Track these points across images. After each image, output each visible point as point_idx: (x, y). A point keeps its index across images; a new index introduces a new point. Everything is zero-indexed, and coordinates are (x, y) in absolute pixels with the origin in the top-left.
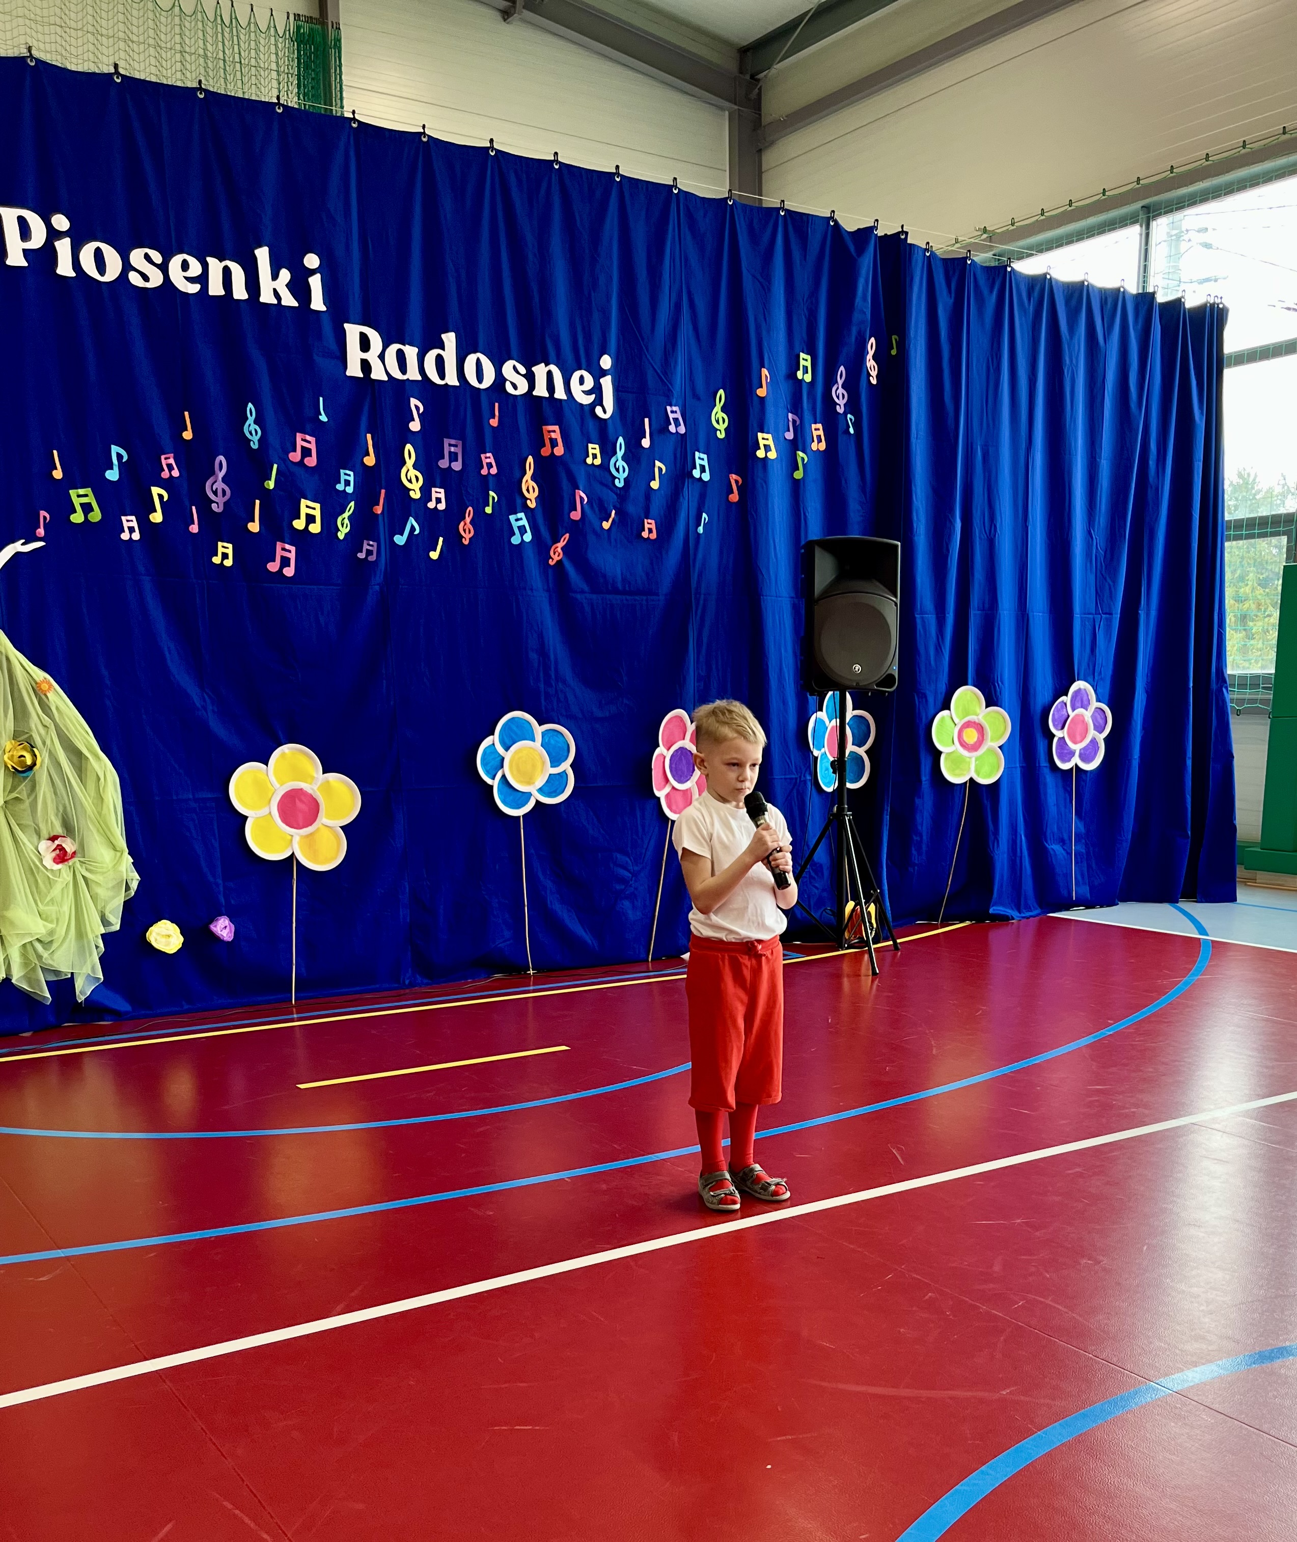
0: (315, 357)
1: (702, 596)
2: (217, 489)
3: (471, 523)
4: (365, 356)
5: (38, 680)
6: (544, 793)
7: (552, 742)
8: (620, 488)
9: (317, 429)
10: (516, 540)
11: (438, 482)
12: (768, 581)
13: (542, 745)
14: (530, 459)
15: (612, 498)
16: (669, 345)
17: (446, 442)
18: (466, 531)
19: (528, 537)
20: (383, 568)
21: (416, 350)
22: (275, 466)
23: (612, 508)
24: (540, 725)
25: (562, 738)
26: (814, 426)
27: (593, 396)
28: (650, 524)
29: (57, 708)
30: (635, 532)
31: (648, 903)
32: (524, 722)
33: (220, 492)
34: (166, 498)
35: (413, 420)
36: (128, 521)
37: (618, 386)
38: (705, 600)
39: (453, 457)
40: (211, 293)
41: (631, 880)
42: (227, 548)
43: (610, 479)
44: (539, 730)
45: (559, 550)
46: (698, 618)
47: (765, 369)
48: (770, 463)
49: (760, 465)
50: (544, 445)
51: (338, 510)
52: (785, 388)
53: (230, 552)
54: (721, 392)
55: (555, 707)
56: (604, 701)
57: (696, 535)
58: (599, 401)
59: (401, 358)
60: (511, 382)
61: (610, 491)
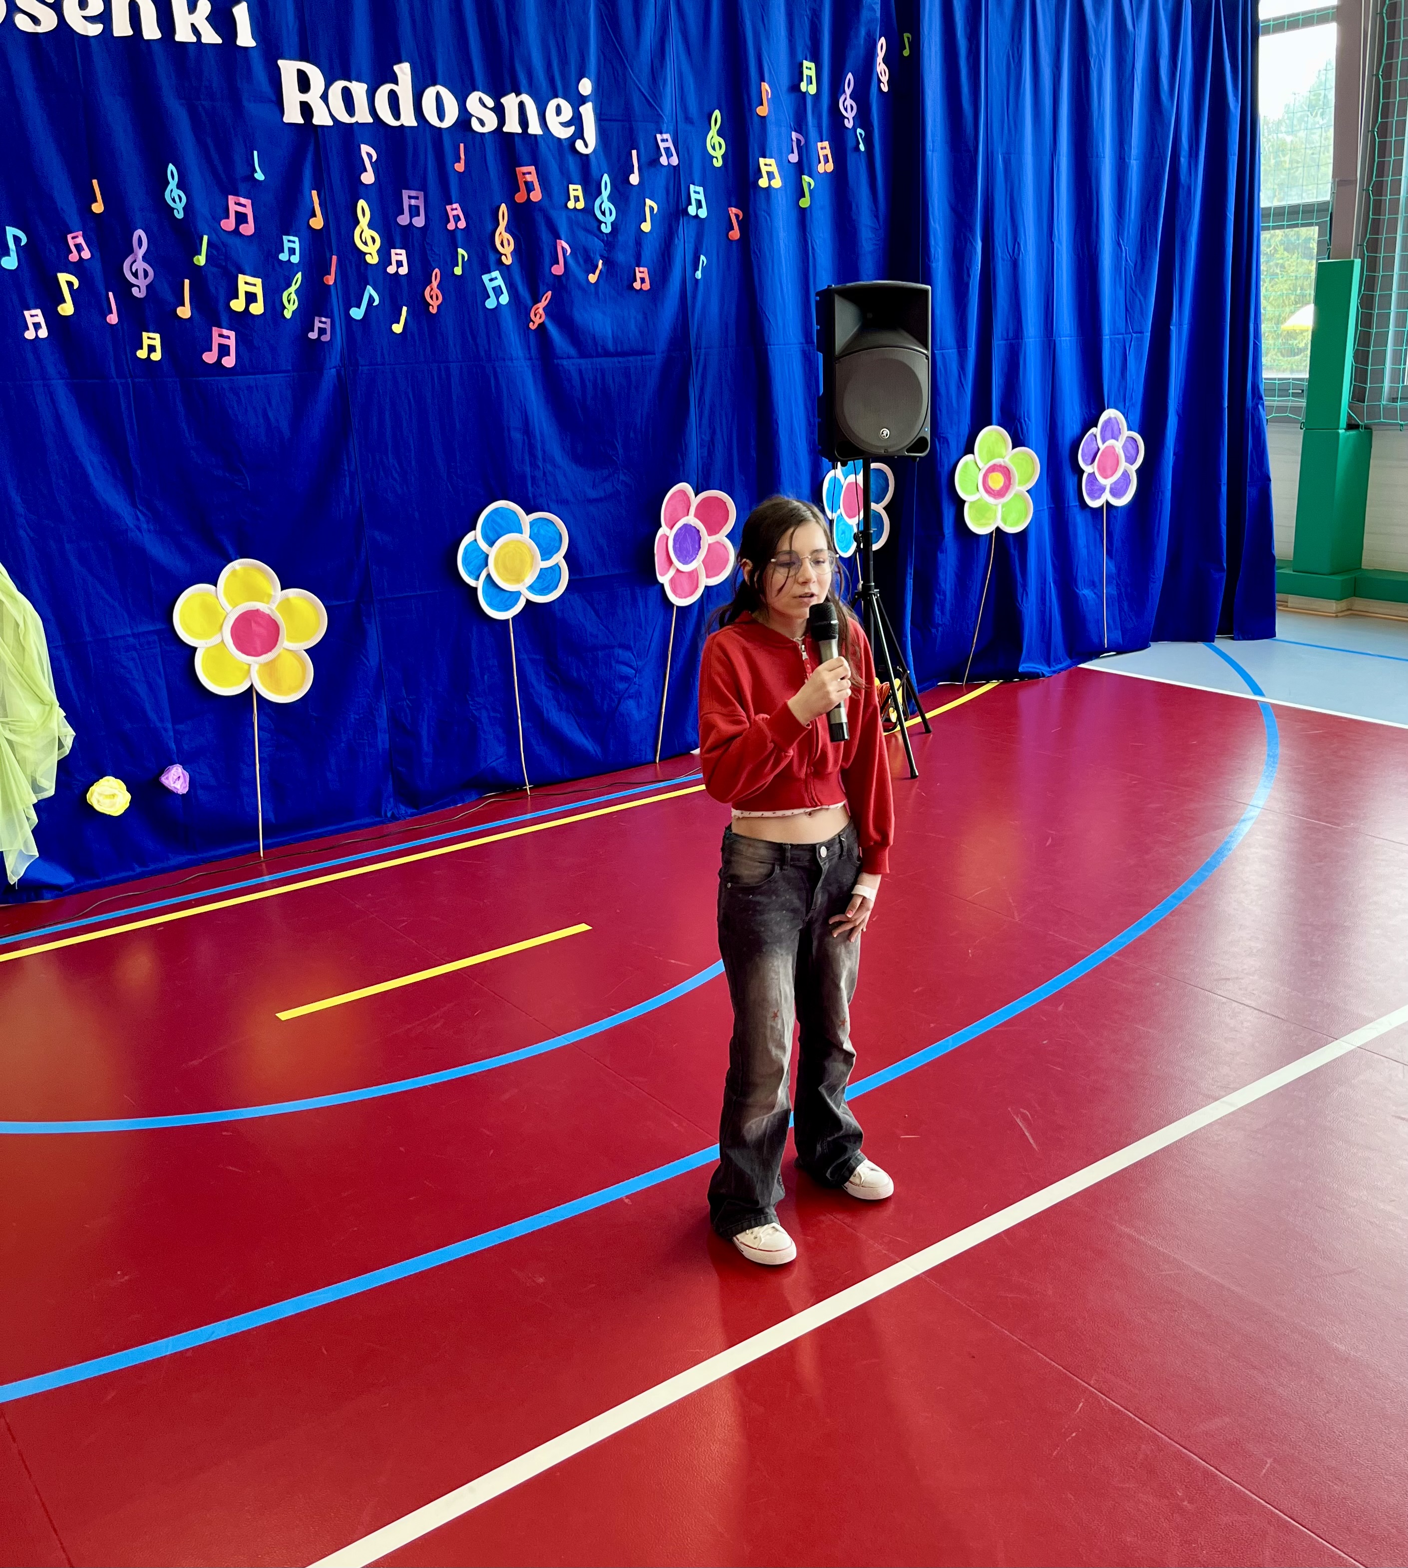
0: (245, 103)
1: (703, 351)
2: (137, 270)
3: (438, 287)
4: (304, 98)
6: (535, 590)
7: (542, 532)
8: (606, 234)
9: (253, 189)
10: (491, 304)
11: (398, 239)
12: (775, 329)
13: (530, 537)
14: (503, 208)
15: (597, 245)
16: (657, 62)
17: (405, 193)
18: (433, 296)
19: (505, 299)
20: (339, 350)
21: (364, 87)
22: (205, 238)
23: (598, 257)
24: (527, 514)
25: (552, 527)
26: (820, 145)
27: (572, 128)
28: (642, 272)
30: (625, 283)
31: (653, 699)
32: (509, 511)
33: (141, 274)
34: (76, 286)
35: (366, 170)
36: (32, 316)
37: (601, 113)
38: (706, 354)
39: (414, 211)
40: (116, 34)
41: (635, 677)
42: (154, 339)
43: (595, 224)
44: (526, 520)
45: (541, 311)
46: (699, 376)
47: (766, 84)
48: (773, 192)
49: (762, 195)
50: (518, 190)
51: (284, 285)
52: (787, 102)
53: (157, 343)
54: (717, 113)
55: (543, 493)
56: (597, 480)
57: (694, 282)
58: (579, 134)
59: (347, 97)
60: (478, 118)
61: (596, 239)
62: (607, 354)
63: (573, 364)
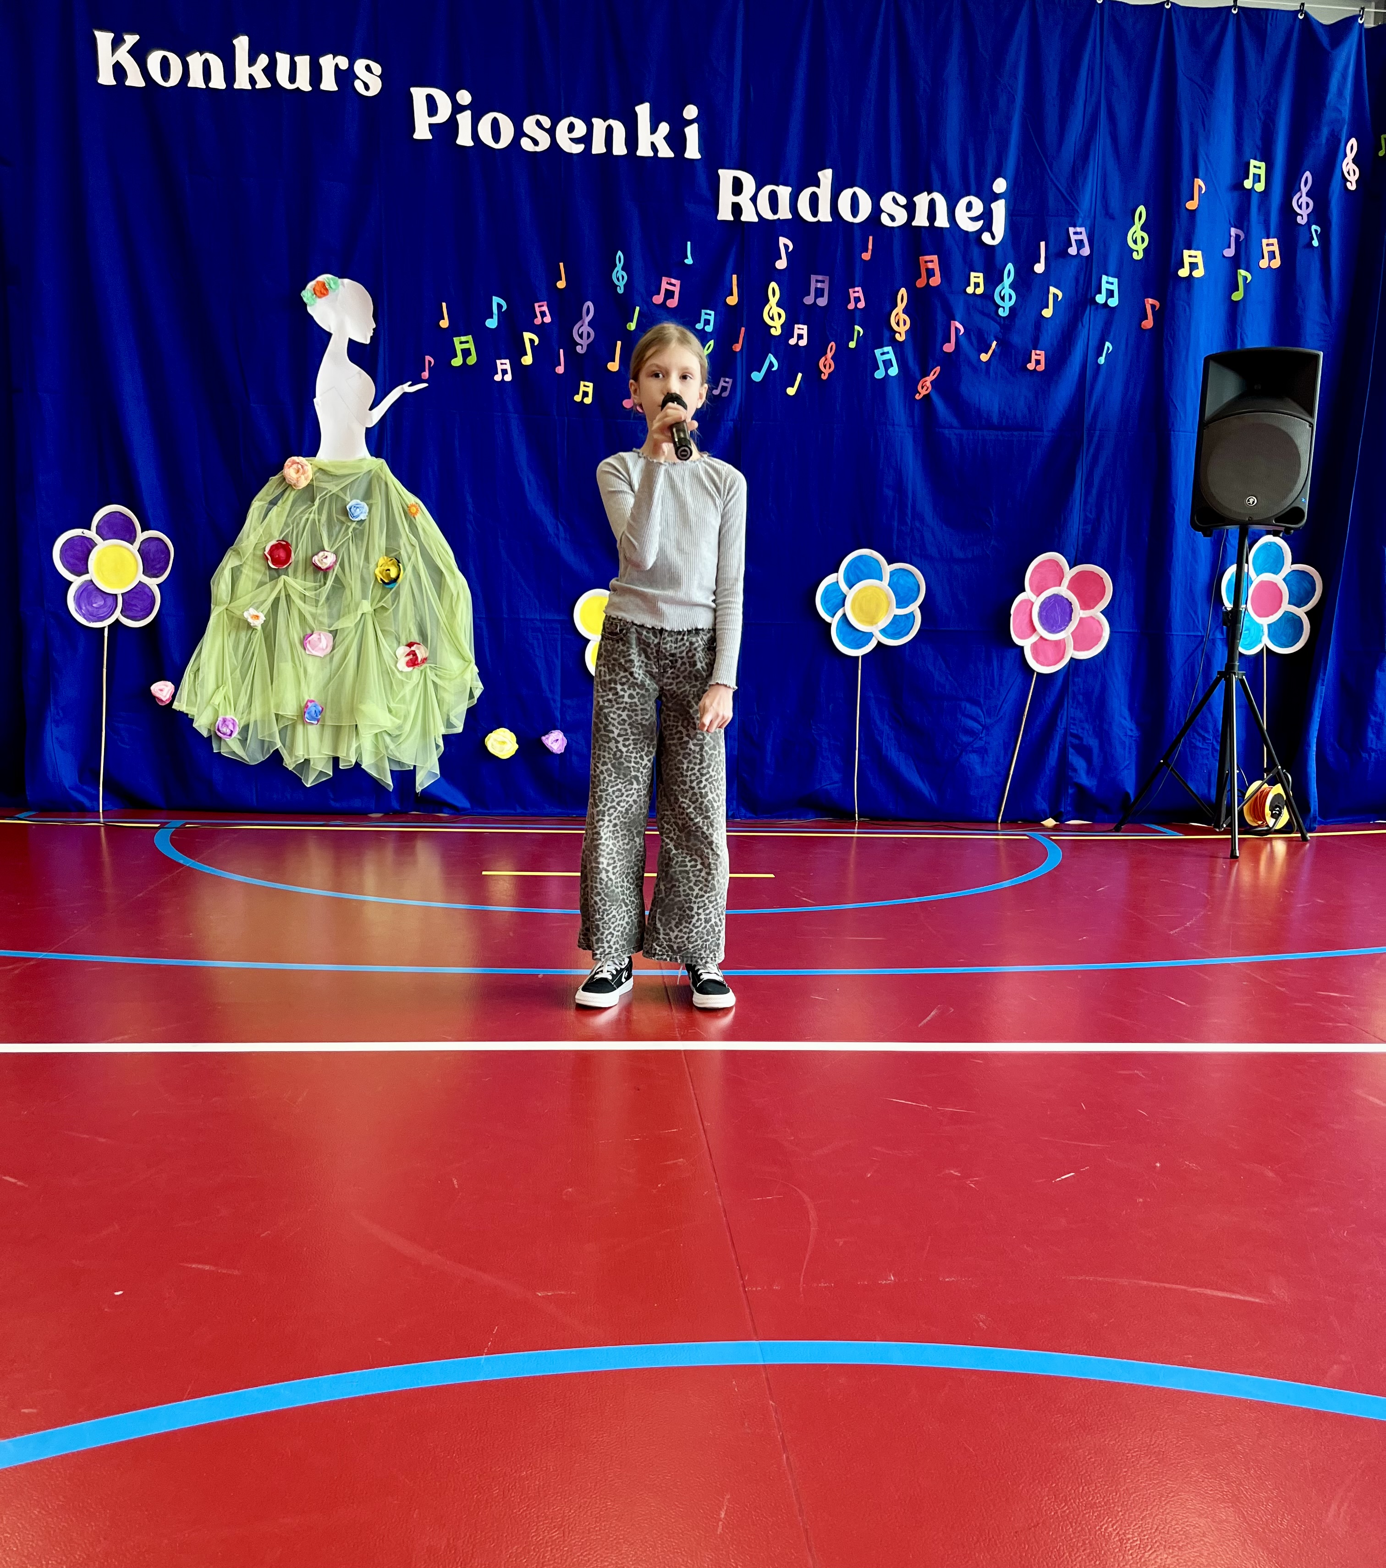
0: (687, 204)
1: (1097, 433)
2: (582, 332)
3: (832, 358)
4: (736, 199)
5: (409, 504)
6: (886, 634)
7: (901, 582)
8: (1003, 317)
9: (682, 272)
10: (879, 374)
11: (801, 316)
12: (1182, 415)
13: (889, 585)
14: (903, 291)
15: (994, 328)
16: (1076, 164)
17: (813, 278)
18: (826, 366)
19: (894, 371)
20: (738, 406)
21: (789, 189)
22: (638, 309)
23: (992, 338)
24: (889, 563)
25: (911, 577)
26: (1264, 241)
27: (981, 223)
28: (1039, 355)
29: (424, 530)
30: (1020, 363)
31: (1001, 760)
32: (872, 559)
33: (585, 335)
34: (536, 344)
35: (780, 258)
36: (502, 364)
37: (1012, 210)
38: (1101, 436)
39: (819, 293)
40: (595, 152)
41: (982, 733)
42: (588, 387)
43: (994, 308)
44: (887, 569)
45: (928, 384)
46: (1090, 455)
47: (1199, 179)
48: (1196, 283)
49: (1183, 285)
50: (920, 277)
52: (1226, 198)
53: (590, 390)
54: (1142, 209)
55: (909, 545)
56: (967, 542)
57: (1095, 367)
58: (988, 227)
59: (773, 199)
60: (889, 215)
61: (992, 322)
62: (990, 425)
63: (955, 434)
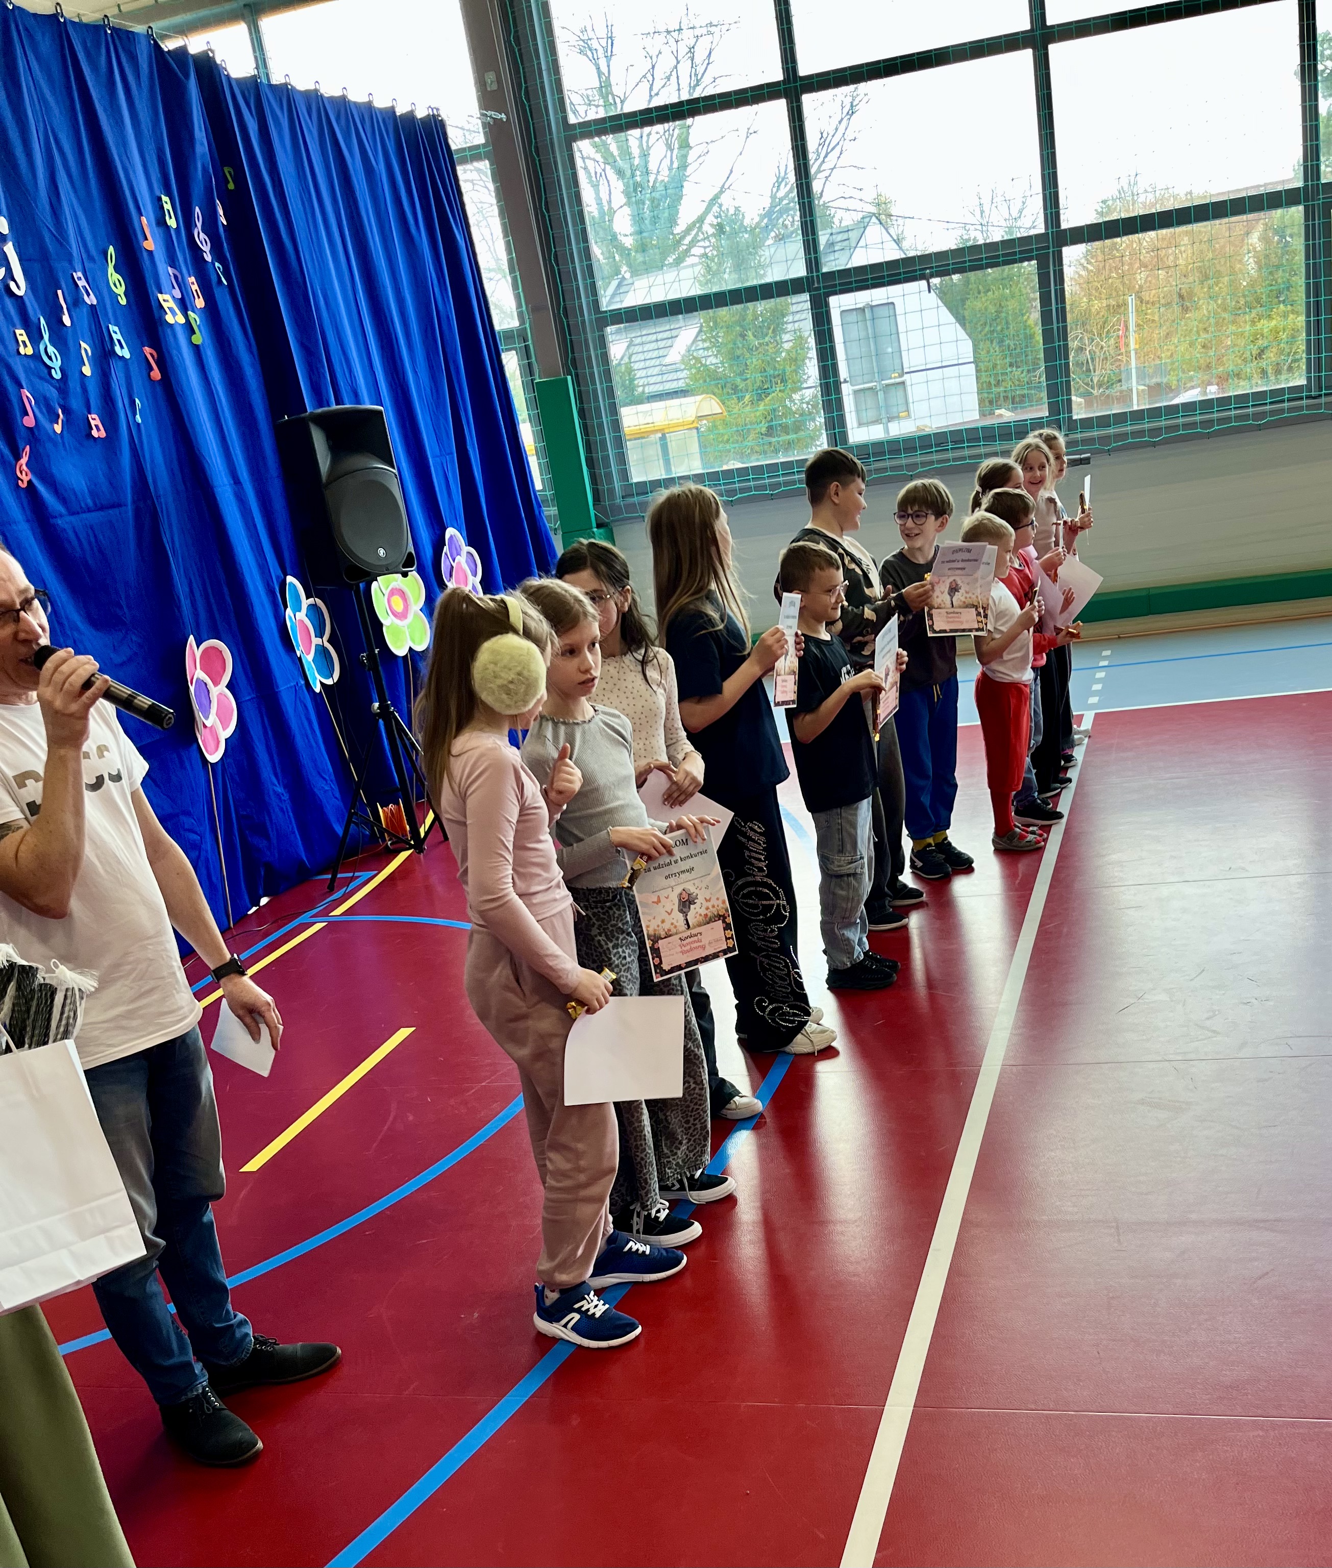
1: (163, 498)
8: (58, 380)
12: (214, 470)
15: (53, 393)
16: (54, 200)
23: (57, 406)
26: (190, 280)
27: (3, 270)
28: (95, 420)
30: (84, 433)
37: (22, 253)
41: (200, 842)
43: (46, 371)
45: (24, 467)
46: (166, 520)
47: (143, 218)
48: (178, 329)
49: (169, 331)
52: (161, 236)
56: (115, 643)
57: (137, 426)
58: (10, 275)
61: (51, 388)
62: (87, 507)
63: (67, 523)
